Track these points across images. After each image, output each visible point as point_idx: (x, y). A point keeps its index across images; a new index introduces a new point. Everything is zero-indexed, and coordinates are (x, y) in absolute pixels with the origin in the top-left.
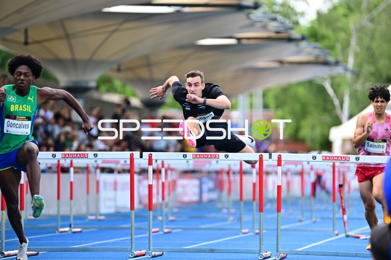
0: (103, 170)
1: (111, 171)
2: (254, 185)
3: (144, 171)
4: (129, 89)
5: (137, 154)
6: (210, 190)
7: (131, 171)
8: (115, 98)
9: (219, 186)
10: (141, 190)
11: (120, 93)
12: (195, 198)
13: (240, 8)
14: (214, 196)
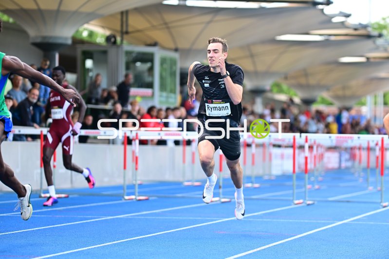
0: (274, 146)
1: (279, 146)
2: (377, 158)
3: (302, 147)
4: (293, 91)
5: (297, 135)
6: (347, 160)
7: (293, 147)
8: (283, 97)
9: (353, 157)
10: (300, 160)
11: (286, 93)
12: (336, 165)
13: (369, 37)
14: (349, 164)
